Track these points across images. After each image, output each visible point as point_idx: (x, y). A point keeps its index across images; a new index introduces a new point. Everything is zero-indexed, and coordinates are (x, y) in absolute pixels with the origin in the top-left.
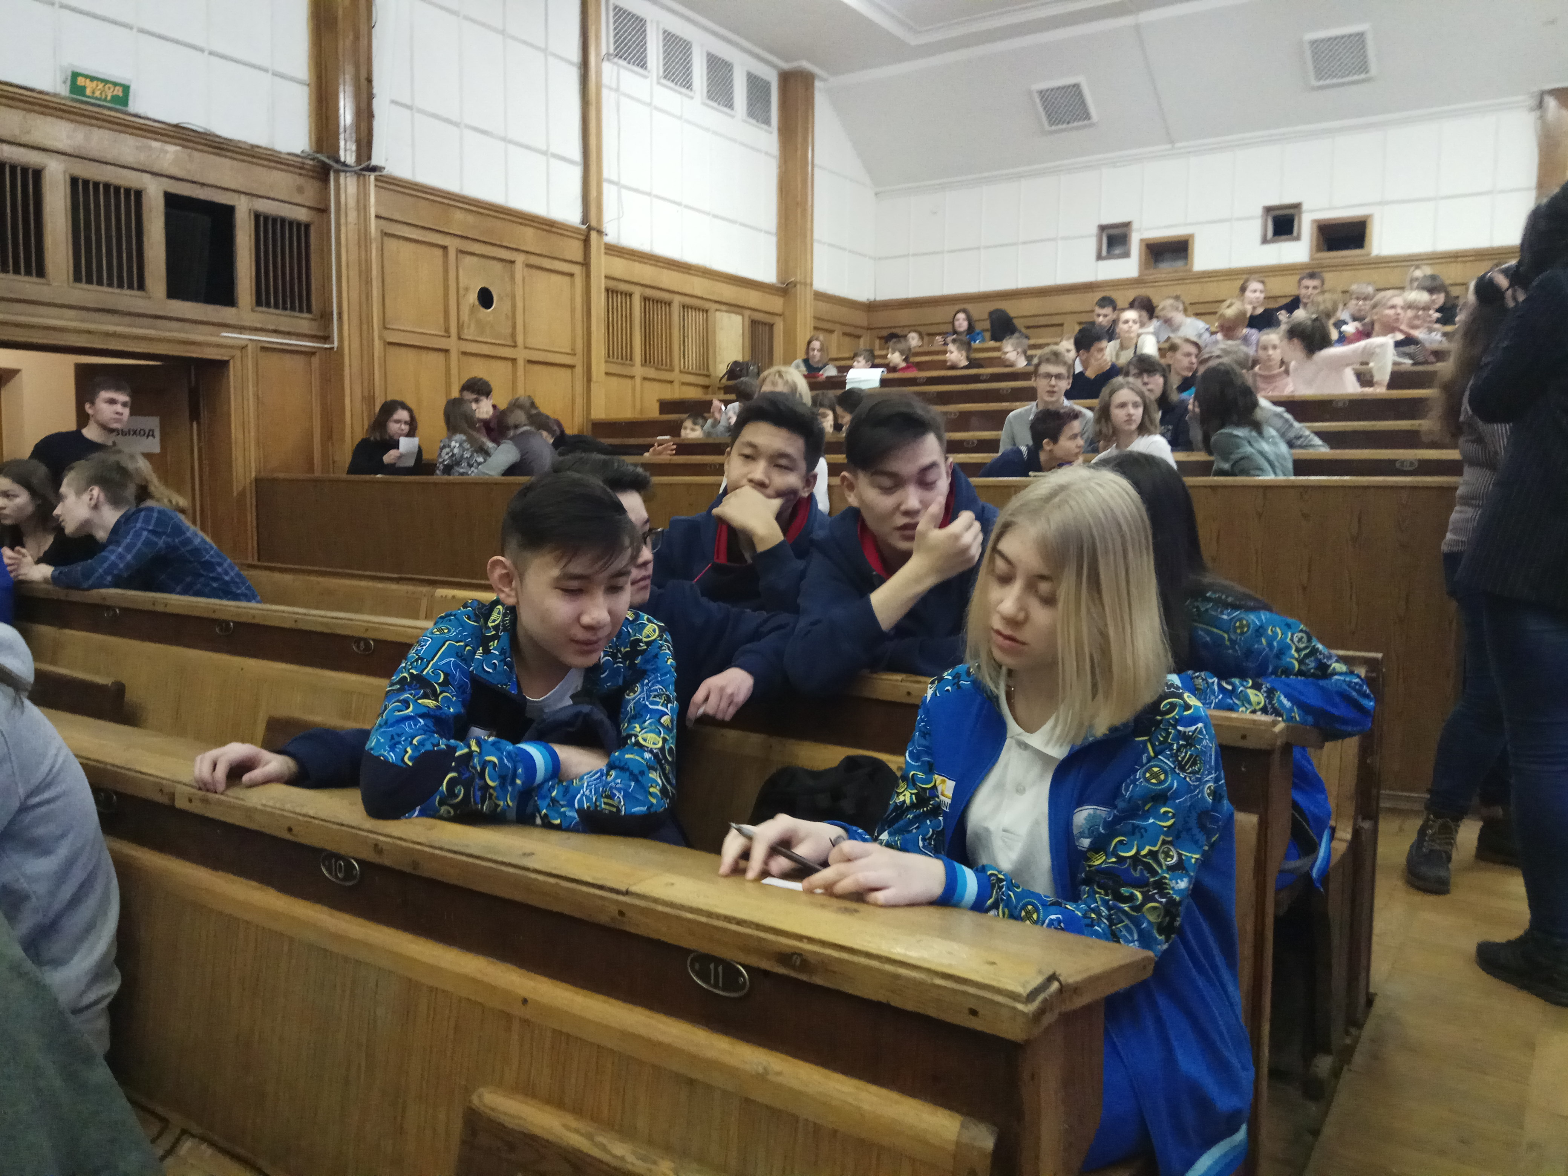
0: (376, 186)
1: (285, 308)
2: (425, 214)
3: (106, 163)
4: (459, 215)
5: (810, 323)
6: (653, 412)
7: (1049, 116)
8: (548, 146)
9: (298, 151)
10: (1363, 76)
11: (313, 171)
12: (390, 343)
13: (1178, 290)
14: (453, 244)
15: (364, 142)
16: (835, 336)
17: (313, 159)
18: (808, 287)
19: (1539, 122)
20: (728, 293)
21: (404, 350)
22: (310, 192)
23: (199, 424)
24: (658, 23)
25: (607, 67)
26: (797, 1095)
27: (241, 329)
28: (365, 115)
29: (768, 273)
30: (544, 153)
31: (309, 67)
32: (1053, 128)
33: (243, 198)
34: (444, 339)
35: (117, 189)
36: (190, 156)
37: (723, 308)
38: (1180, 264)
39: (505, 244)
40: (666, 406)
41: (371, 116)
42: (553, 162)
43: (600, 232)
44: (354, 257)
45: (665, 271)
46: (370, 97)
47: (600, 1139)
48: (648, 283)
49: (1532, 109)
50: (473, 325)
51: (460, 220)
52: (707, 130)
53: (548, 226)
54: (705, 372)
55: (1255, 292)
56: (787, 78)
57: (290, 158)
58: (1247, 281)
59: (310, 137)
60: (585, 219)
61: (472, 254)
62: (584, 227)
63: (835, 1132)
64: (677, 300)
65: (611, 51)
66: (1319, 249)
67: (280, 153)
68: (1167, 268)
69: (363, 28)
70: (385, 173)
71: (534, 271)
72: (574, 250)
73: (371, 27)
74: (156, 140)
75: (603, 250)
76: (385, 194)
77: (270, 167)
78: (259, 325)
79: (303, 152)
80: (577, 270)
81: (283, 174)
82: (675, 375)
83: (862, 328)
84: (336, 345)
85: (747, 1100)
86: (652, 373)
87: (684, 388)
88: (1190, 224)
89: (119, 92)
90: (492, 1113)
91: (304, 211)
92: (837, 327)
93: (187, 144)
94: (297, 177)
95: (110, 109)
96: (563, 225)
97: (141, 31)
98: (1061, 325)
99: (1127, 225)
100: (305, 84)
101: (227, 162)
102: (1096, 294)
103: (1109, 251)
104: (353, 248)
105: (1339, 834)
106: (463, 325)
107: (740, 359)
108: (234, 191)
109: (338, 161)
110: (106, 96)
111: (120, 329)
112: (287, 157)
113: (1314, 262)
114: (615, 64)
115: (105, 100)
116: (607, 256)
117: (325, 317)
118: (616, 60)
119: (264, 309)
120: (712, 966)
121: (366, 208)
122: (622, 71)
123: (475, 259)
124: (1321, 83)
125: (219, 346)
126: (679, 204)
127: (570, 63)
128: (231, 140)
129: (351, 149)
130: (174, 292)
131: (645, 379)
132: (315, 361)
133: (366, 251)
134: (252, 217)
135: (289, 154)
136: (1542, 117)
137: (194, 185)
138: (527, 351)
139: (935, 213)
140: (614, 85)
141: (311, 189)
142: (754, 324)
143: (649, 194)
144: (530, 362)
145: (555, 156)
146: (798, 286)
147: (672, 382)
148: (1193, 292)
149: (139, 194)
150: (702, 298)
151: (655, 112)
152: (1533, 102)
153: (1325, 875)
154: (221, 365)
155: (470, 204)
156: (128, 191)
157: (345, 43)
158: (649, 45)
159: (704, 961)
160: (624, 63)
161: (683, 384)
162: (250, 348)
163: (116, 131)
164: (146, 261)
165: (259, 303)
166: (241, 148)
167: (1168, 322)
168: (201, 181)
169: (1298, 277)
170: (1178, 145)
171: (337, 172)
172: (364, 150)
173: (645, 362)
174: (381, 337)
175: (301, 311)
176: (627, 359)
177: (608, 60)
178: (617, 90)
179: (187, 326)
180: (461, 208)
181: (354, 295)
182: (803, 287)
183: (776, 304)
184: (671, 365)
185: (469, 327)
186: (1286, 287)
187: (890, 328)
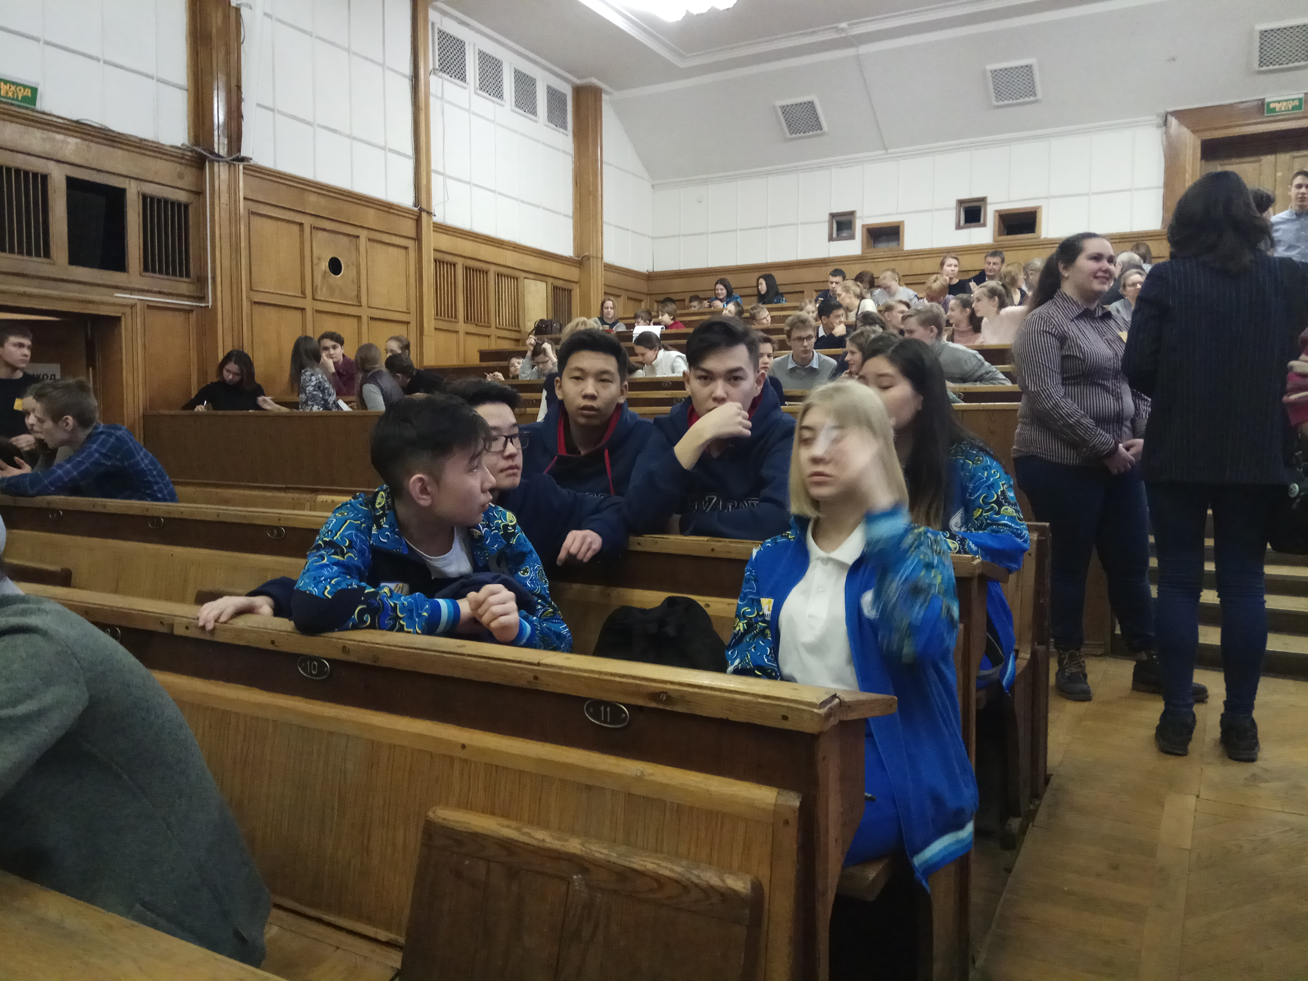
0: (244, 173)
1: (167, 274)
2: (285, 197)
3: (17, 152)
4: (313, 198)
5: (601, 289)
6: (474, 360)
7: (789, 126)
8: (386, 142)
9: (179, 145)
10: (1032, 98)
11: (191, 161)
12: (256, 303)
13: (892, 265)
14: (307, 221)
15: (234, 136)
16: (621, 300)
17: (192, 151)
18: (600, 260)
19: (1164, 136)
20: (534, 264)
21: (267, 309)
22: (189, 178)
23: (94, 369)
24: (474, 45)
25: (433, 79)
26: (665, 786)
27: (131, 290)
28: (235, 115)
29: (566, 248)
30: (383, 148)
31: (188, 75)
32: (794, 136)
33: (133, 184)
34: (301, 299)
35: (26, 173)
36: (88, 146)
37: (530, 276)
38: (893, 245)
39: (351, 222)
40: (485, 355)
41: (240, 116)
42: (390, 155)
43: (429, 213)
44: (225, 231)
45: (483, 246)
46: (240, 100)
47: (525, 830)
48: (469, 255)
49: (1159, 126)
50: (324, 289)
51: (313, 202)
52: (516, 132)
53: (387, 208)
54: (517, 329)
55: (951, 267)
56: (579, 92)
57: (173, 149)
58: (945, 257)
59: (189, 133)
60: (417, 202)
61: (324, 230)
62: (416, 209)
63: (691, 808)
64: (493, 269)
65: (437, 67)
66: (1000, 234)
67: (164, 145)
68: (884, 248)
69: (234, 44)
70: (252, 162)
71: (375, 244)
72: (408, 227)
73: (239, 44)
74: (58, 133)
75: (432, 228)
76: (251, 179)
77: (155, 157)
78: (146, 288)
79: (182, 145)
80: (410, 244)
81: (168, 163)
82: (492, 331)
83: (644, 294)
84: (210, 304)
85: (629, 794)
86: (472, 328)
87: (499, 341)
88: (901, 213)
89: (28, 93)
90: (444, 822)
91: (183, 193)
92: (622, 292)
93: (85, 137)
94: (178, 165)
95: (19, 106)
96: (399, 207)
97: (47, 43)
98: (803, 292)
99: (852, 213)
100: (184, 89)
101: (119, 152)
102: (828, 268)
103: (838, 235)
104: (225, 224)
105: (1022, 655)
106: (316, 289)
107: (545, 317)
108: (126, 176)
109: (212, 153)
110: (18, 97)
111: (29, 290)
112: (169, 149)
113: (997, 243)
114: (441, 77)
115: (17, 100)
116: (435, 233)
117: (201, 281)
118: (440, 74)
119: (151, 274)
120: (602, 708)
121: (236, 193)
122: (446, 83)
123: (325, 234)
124: (1001, 103)
125: (114, 304)
126: (494, 191)
127: (405, 76)
128: (123, 134)
129: (224, 143)
130: (74, 259)
131: (468, 333)
132: (193, 317)
133: (236, 226)
134: (141, 197)
135: (172, 146)
136: (1167, 133)
137: (92, 171)
138: (370, 309)
139: (700, 202)
140: (439, 95)
141: (189, 176)
142: (556, 289)
143: (469, 183)
144: (372, 319)
145: (391, 150)
146: (591, 259)
147: (489, 336)
148: (904, 267)
149: (45, 178)
150: (513, 268)
151: (473, 117)
152: (1160, 121)
153: (1011, 685)
154: (115, 321)
155: (321, 189)
156: (35, 175)
157: (218, 57)
158: (467, 62)
159: (596, 705)
160: (448, 77)
161: (499, 337)
162: (138, 306)
163: (25, 125)
164: (51, 234)
165: (146, 269)
166: (130, 141)
167: (887, 288)
168: (98, 168)
169: (984, 255)
170: (890, 151)
171: (212, 162)
172: (234, 144)
173: (467, 320)
174: (248, 298)
175: (181, 275)
176: (452, 317)
177: (434, 74)
178: (442, 98)
179: (88, 288)
180: (314, 192)
181: (226, 263)
182: (595, 260)
183: (573, 273)
184: (488, 323)
185: (321, 289)
186: (976, 263)
187: (666, 294)
